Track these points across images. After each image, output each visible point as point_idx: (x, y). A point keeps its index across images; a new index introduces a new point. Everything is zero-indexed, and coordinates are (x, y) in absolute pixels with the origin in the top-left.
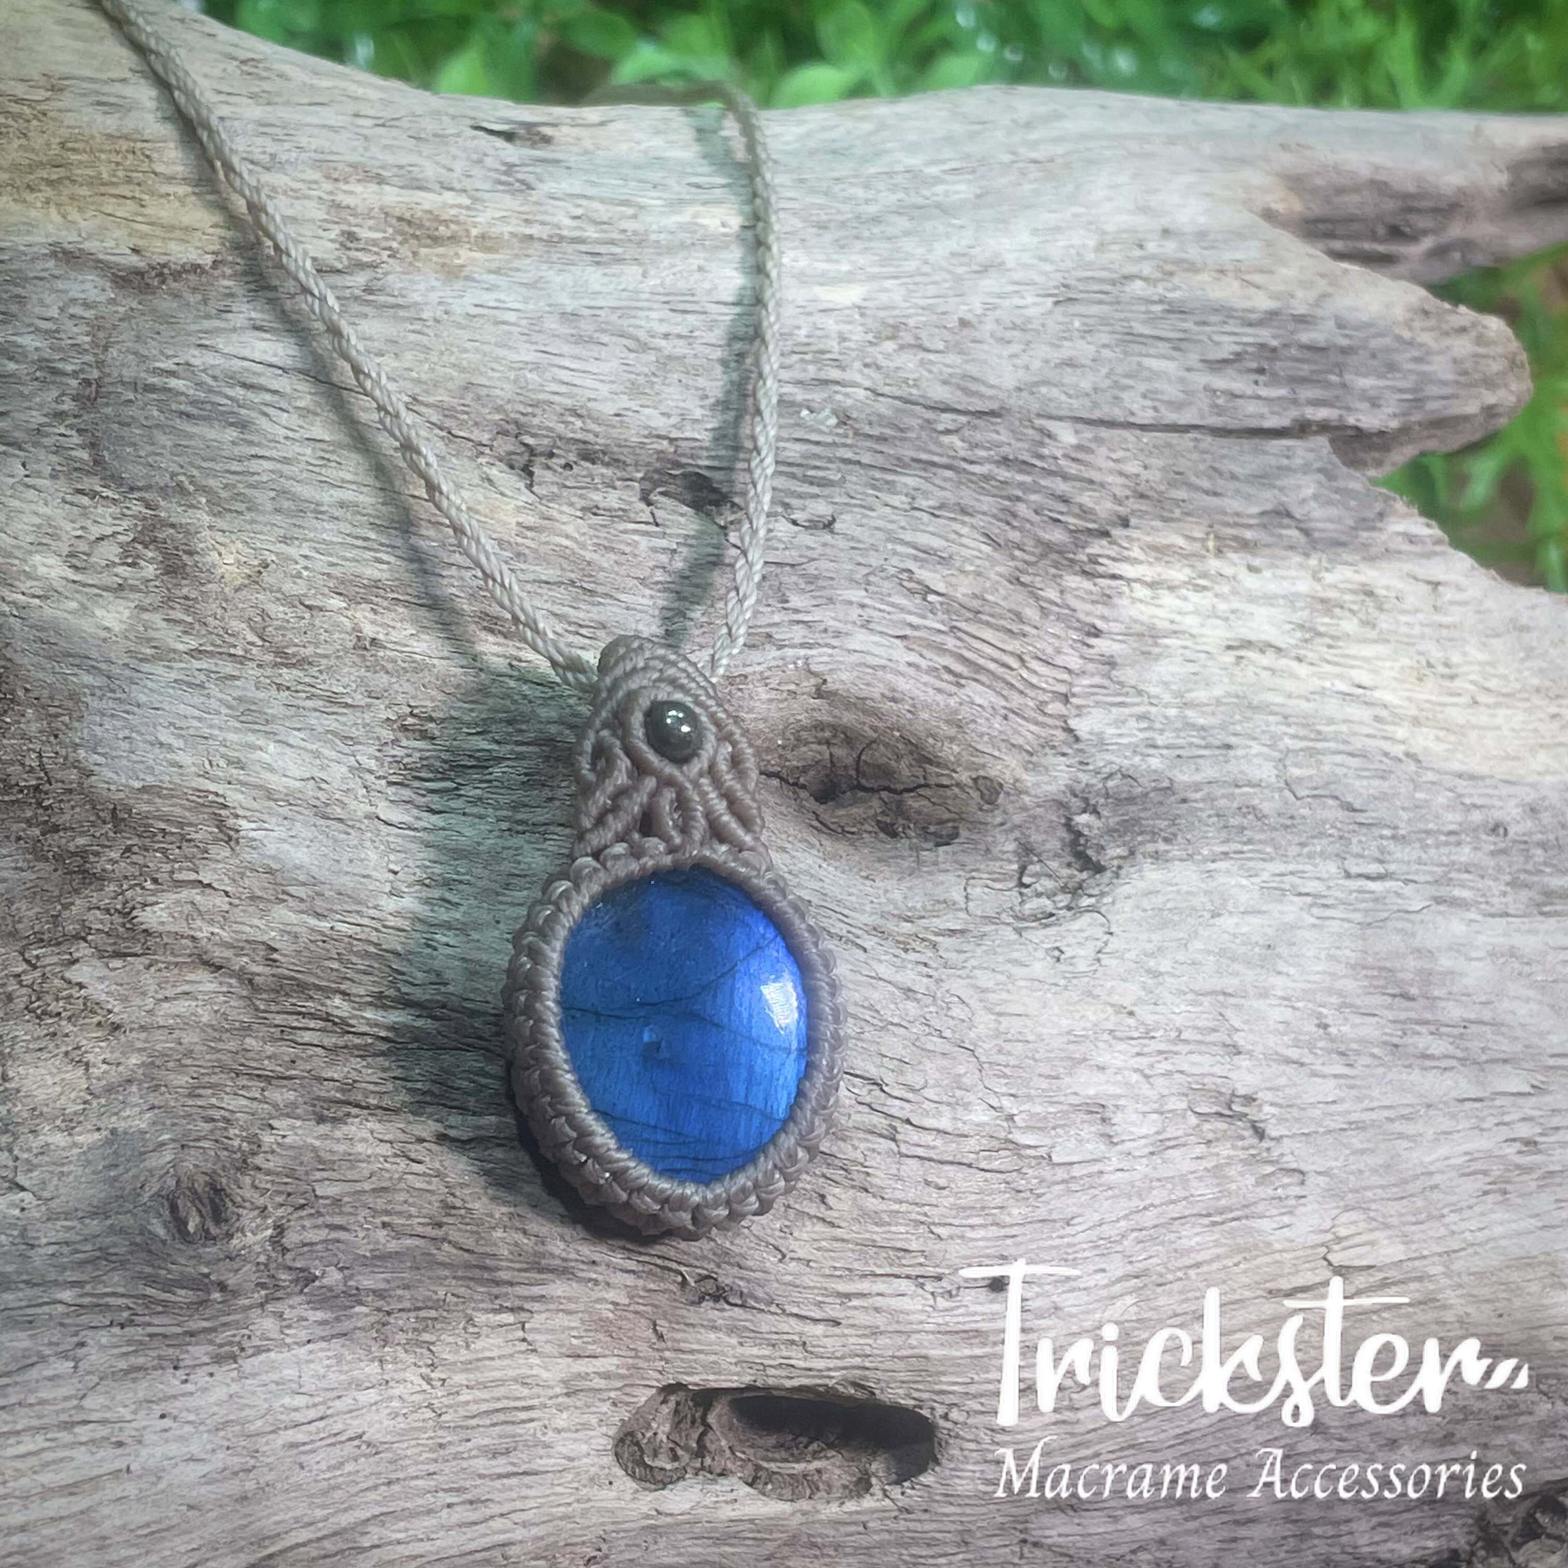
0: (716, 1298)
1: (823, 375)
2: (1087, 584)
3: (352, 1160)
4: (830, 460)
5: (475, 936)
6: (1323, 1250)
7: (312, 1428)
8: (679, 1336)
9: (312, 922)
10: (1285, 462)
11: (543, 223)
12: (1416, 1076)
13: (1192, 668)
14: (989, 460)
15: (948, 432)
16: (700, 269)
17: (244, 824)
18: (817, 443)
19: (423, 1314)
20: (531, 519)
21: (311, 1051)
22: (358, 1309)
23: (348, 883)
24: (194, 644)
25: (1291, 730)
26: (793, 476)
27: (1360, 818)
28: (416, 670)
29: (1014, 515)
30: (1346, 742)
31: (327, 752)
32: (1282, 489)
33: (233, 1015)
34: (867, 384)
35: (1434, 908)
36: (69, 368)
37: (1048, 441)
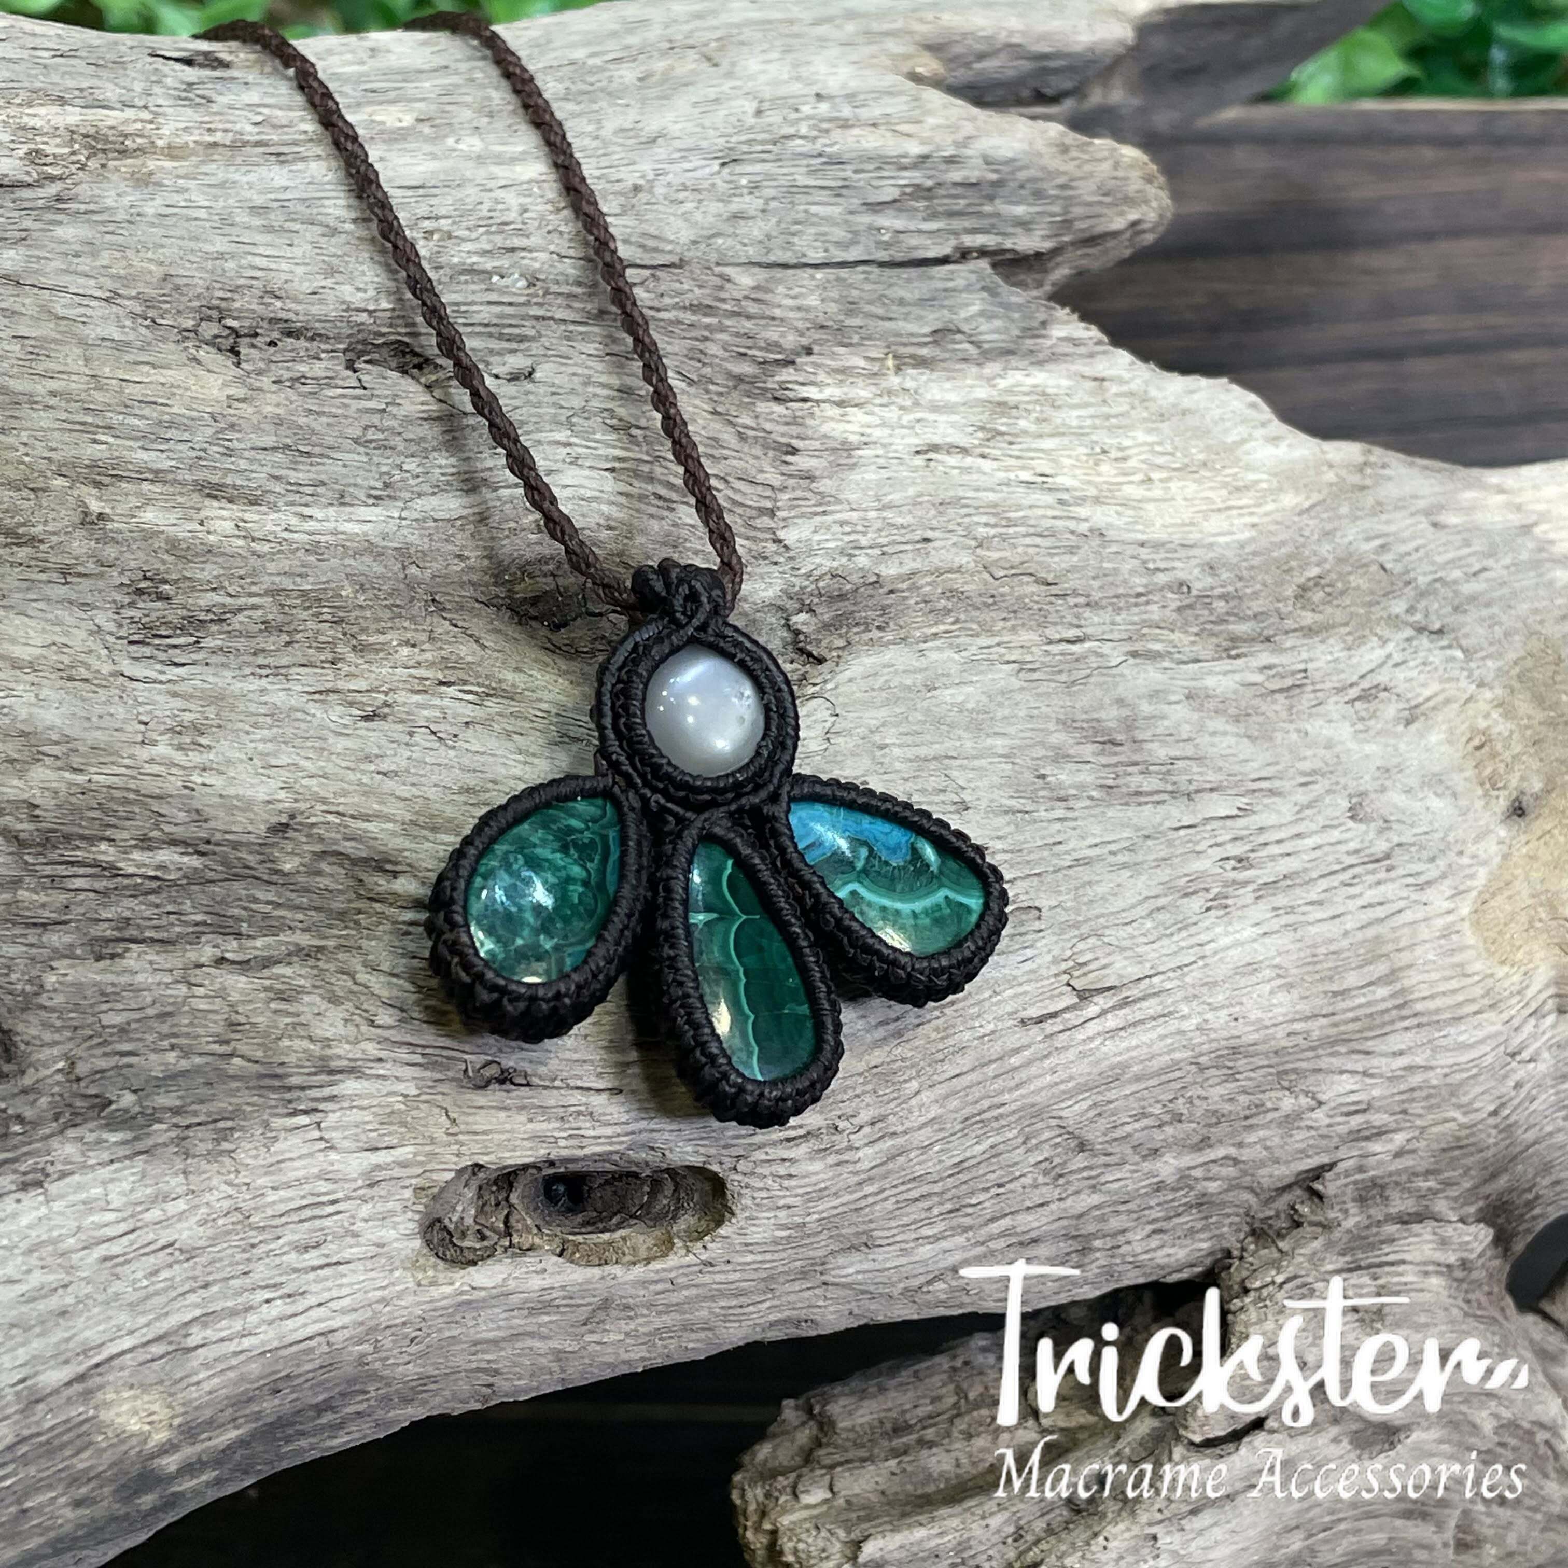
0: (502, 1082)
2: (778, 409)
3: (134, 990)
4: (524, 317)
5: (230, 773)
6: (1066, 977)
7: (125, 1240)
8: (470, 1119)
9: (69, 776)
10: (950, 284)
11: (225, 131)
12: (1131, 812)
13: (884, 474)
14: (673, 306)
18: (510, 304)
19: (221, 1124)
20: (240, 392)
21: (83, 896)
22: (156, 1126)
23: (99, 737)
25: (984, 519)
26: (490, 335)
27: (1054, 590)
28: (145, 539)
29: (705, 354)
31: (66, 619)
32: (951, 309)
34: (552, 248)
35: (1131, 661)
37: (728, 285)
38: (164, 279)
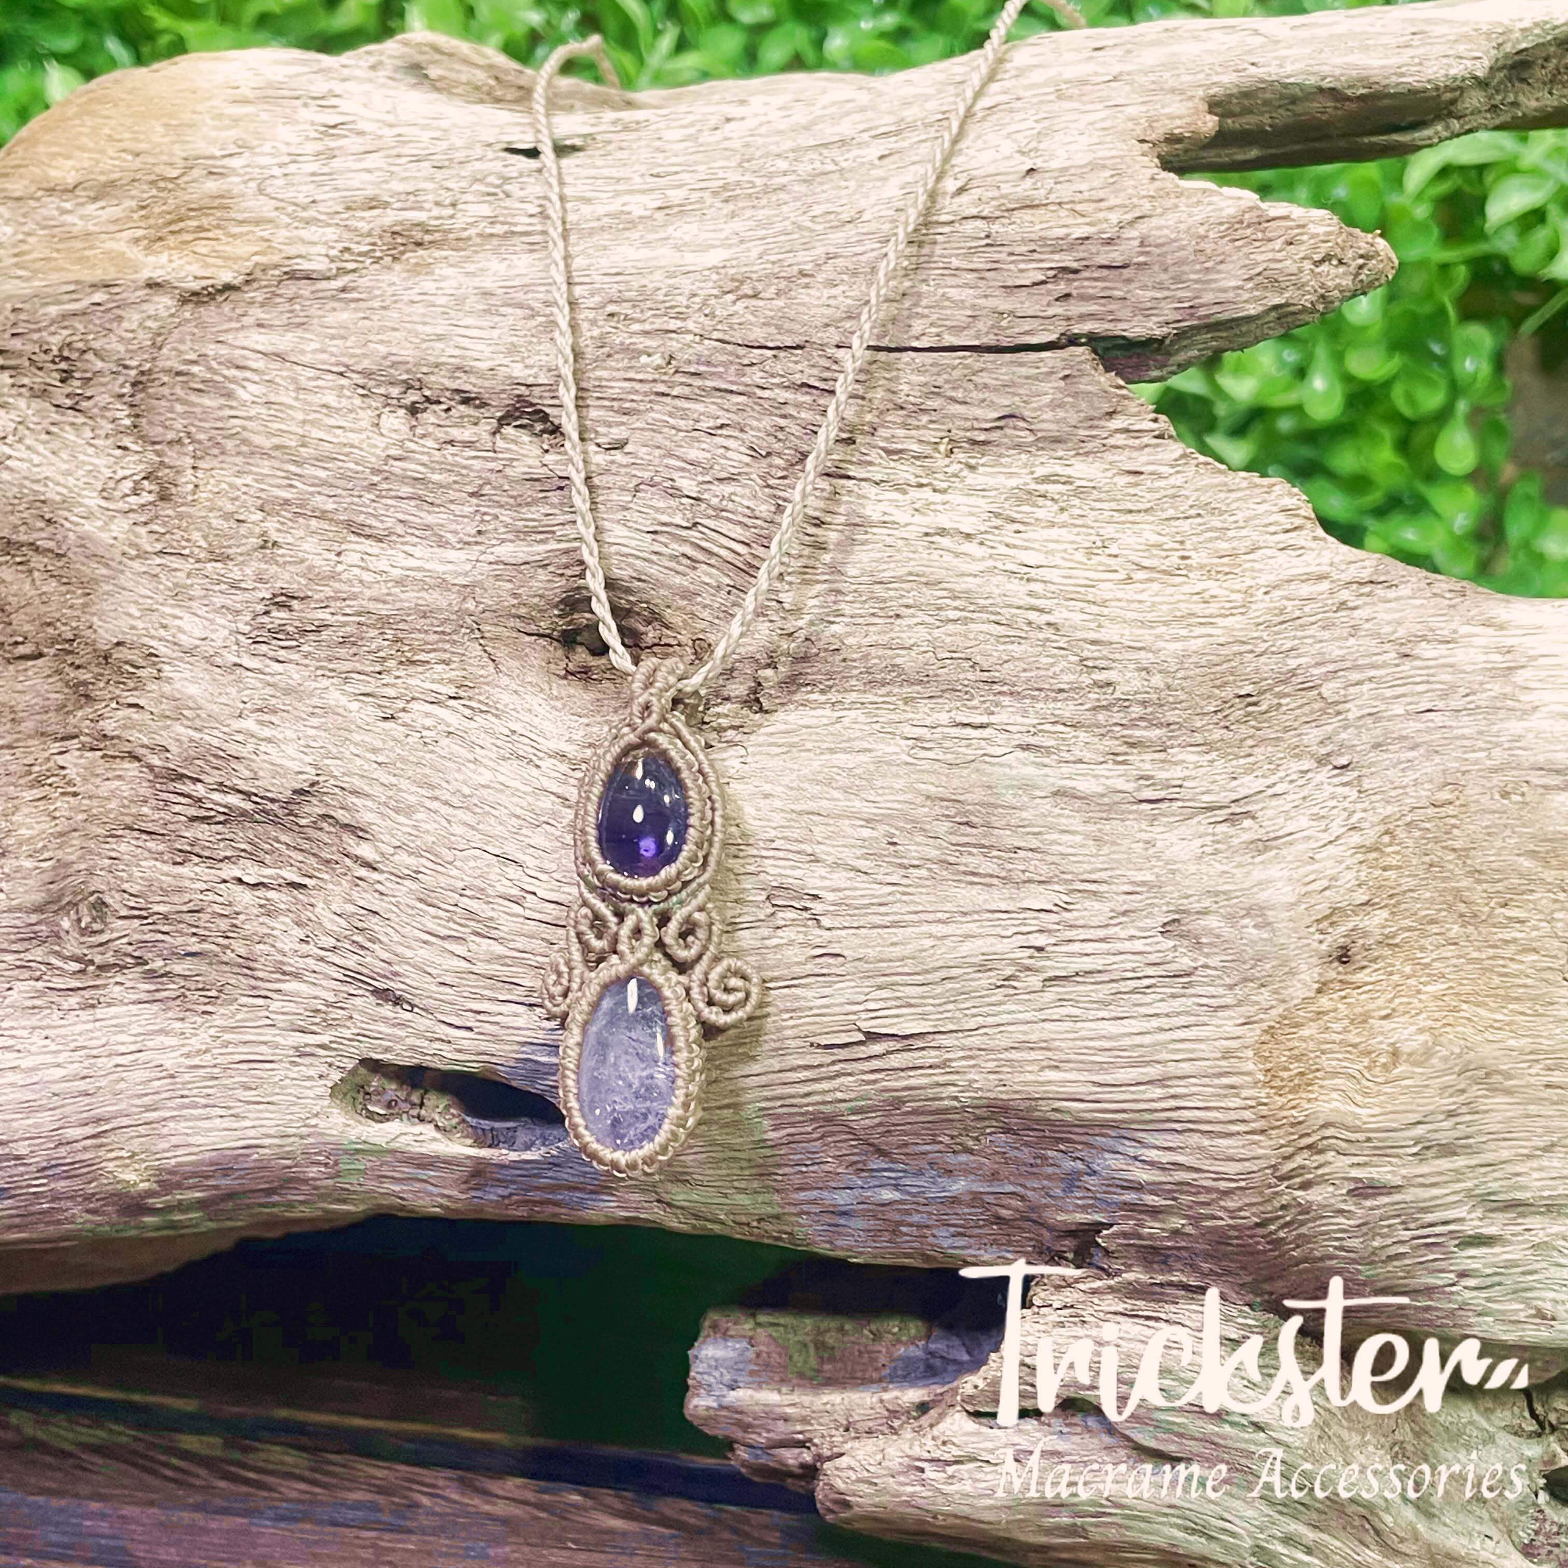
0: (394, 1004)
1: (665, 327)
3: (180, 890)
4: (646, 394)
5: (283, 747)
6: (854, 1018)
7: (132, 1057)
9: (191, 733)
11: (503, 223)
15: (753, 364)
16: (605, 248)
17: (166, 667)
18: (641, 381)
21: (178, 818)
23: (216, 709)
24: (159, 547)
27: (985, 676)
28: (295, 563)
29: (782, 429)
33: (142, 791)
34: (697, 331)
35: (1018, 753)
36: (134, 363)
37: (835, 367)
38: (385, 358)
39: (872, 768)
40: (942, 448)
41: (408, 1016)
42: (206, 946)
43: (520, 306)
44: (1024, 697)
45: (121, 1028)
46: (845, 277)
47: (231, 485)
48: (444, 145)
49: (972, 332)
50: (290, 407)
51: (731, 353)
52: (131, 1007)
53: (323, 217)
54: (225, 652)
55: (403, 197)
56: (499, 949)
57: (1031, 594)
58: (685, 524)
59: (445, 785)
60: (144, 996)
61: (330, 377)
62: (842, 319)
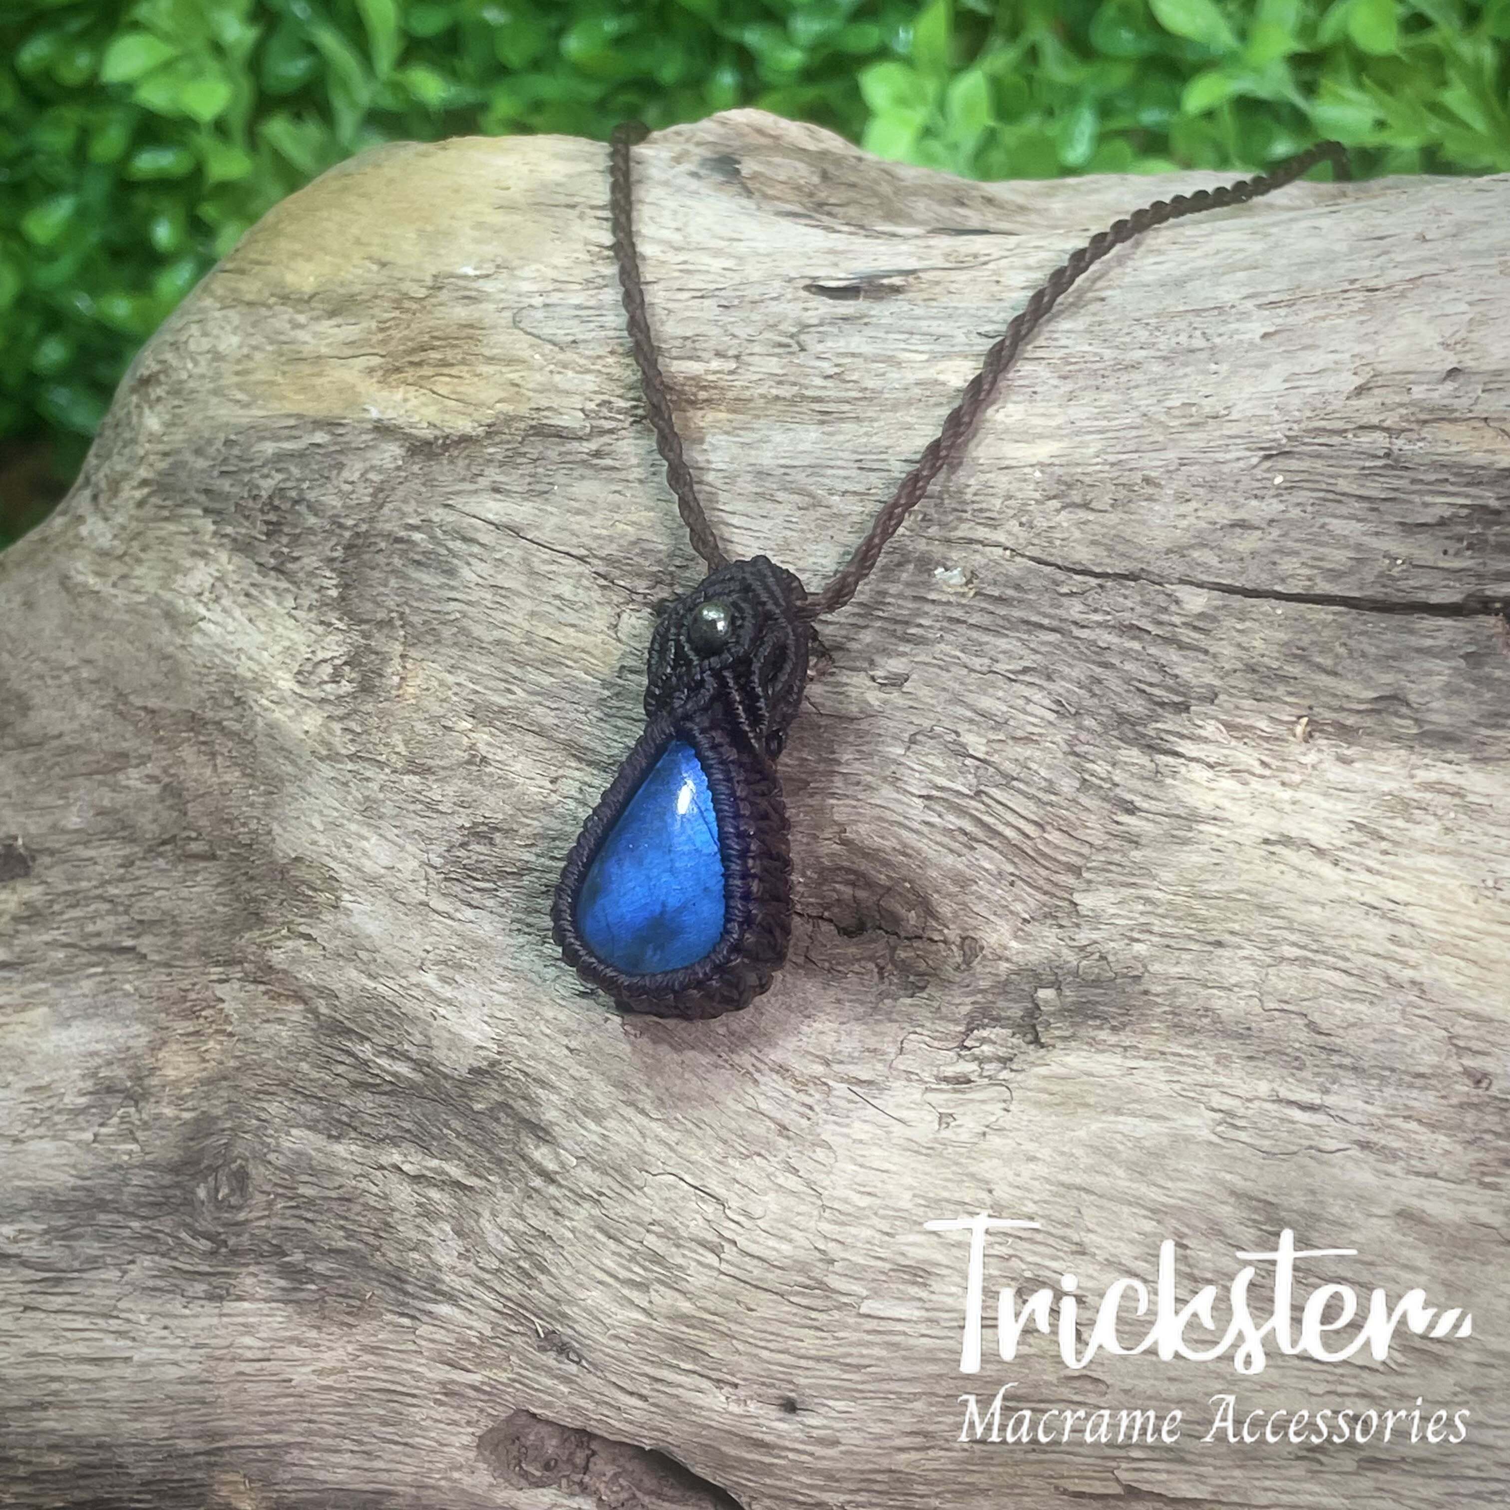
0: (559, 1351)
1: (972, 534)
2: (1144, 760)
3: (332, 1172)
4: (937, 619)
5: (465, 1013)
6: (1112, 1464)
7: (258, 1365)
9: (365, 981)
11: (794, 384)
13: (1216, 857)
14: (1099, 624)
15: (1072, 594)
16: (910, 427)
17: (346, 896)
18: (933, 601)
19: (351, 1302)
21: (340, 1081)
22: (310, 1286)
23: (395, 954)
24: (355, 750)
25: (1293, 937)
26: (893, 633)
27: (1322, 1040)
28: (504, 787)
29: (1099, 680)
30: (1347, 960)
31: (409, 847)
32: (1410, 675)
33: (303, 1041)
34: (1009, 543)
35: (1355, 1152)
36: (350, 522)
37: (1173, 608)
38: (634, 543)
39: (1165, 1141)
40: (1299, 729)
41: (573, 1368)
42: (353, 1244)
43: (801, 492)
44: (1372, 1077)
45: (248, 1329)
46: (1201, 491)
47: (442, 683)
48: (737, 278)
49: (1352, 579)
50: (519, 594)
51: (1046, 576)
52: (262, 1305)
53: (582, 361)
54: (411, 886)
55: (678, 343)
56: (685, 1306)
57: (1393, 939)
58: (966, 791)
59: (644, 1089)
60: (277, 1294)
61: (569, 561)
62: (1192, 547)
